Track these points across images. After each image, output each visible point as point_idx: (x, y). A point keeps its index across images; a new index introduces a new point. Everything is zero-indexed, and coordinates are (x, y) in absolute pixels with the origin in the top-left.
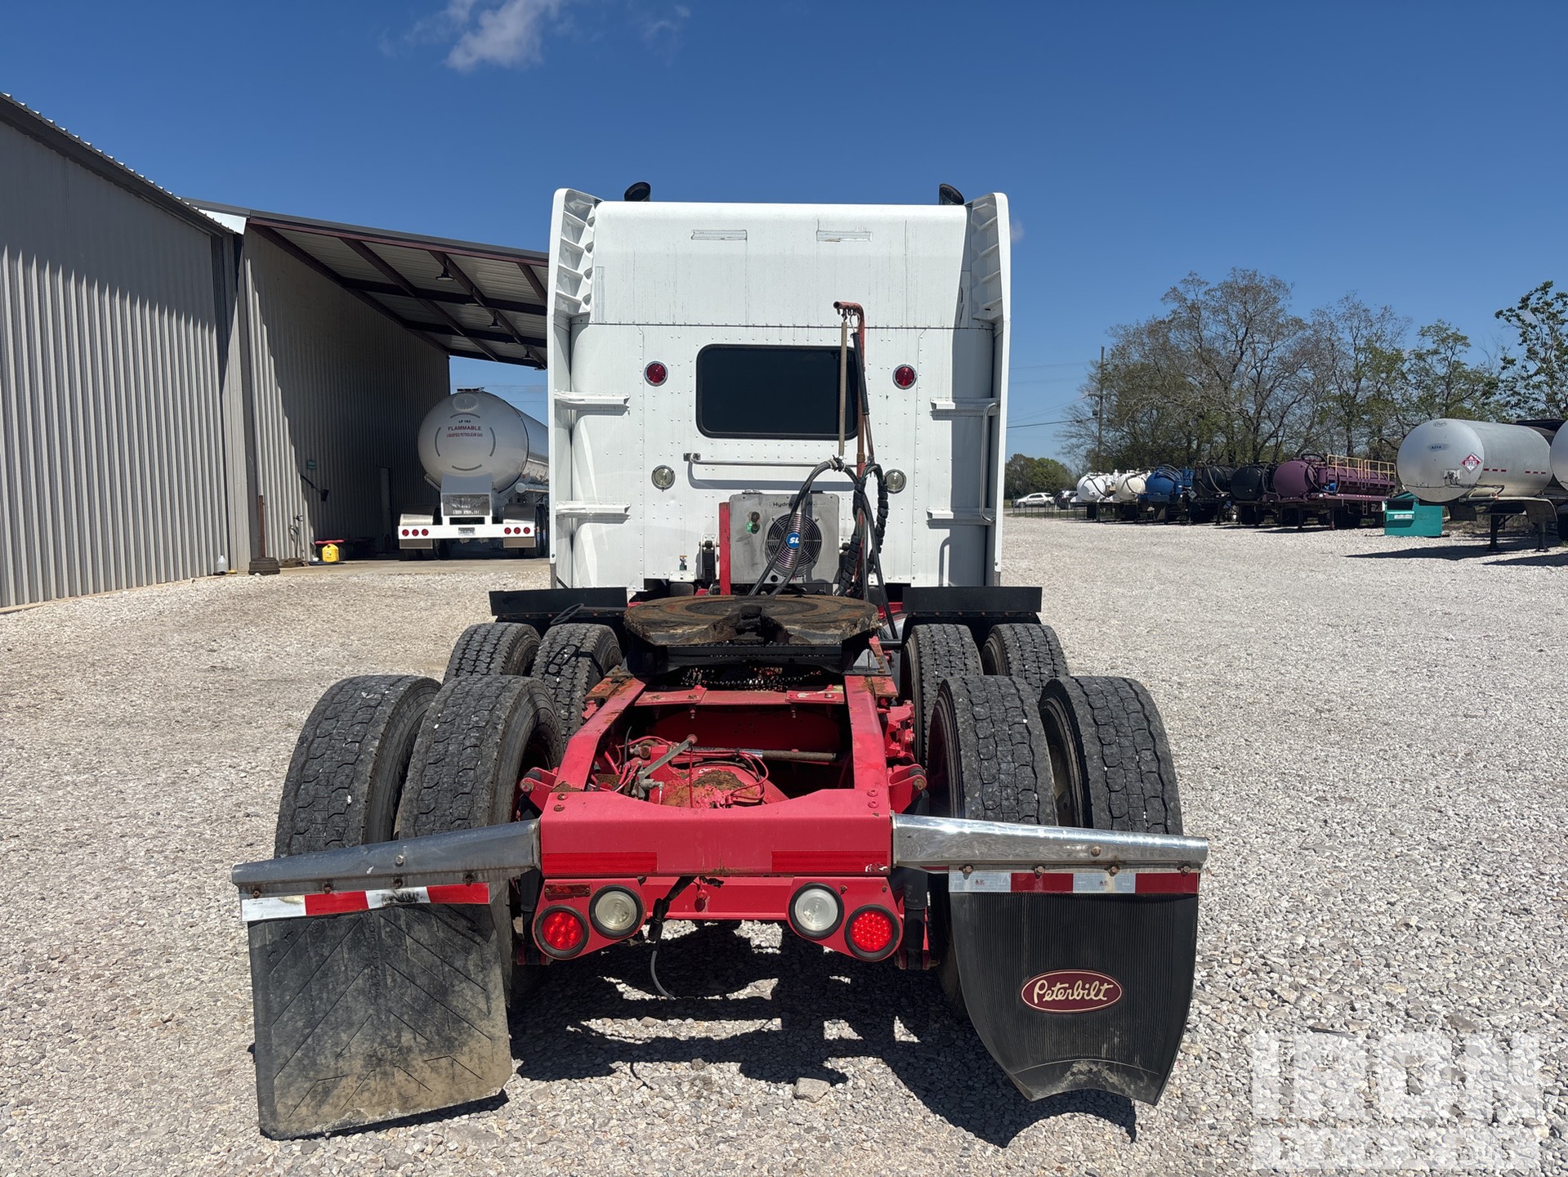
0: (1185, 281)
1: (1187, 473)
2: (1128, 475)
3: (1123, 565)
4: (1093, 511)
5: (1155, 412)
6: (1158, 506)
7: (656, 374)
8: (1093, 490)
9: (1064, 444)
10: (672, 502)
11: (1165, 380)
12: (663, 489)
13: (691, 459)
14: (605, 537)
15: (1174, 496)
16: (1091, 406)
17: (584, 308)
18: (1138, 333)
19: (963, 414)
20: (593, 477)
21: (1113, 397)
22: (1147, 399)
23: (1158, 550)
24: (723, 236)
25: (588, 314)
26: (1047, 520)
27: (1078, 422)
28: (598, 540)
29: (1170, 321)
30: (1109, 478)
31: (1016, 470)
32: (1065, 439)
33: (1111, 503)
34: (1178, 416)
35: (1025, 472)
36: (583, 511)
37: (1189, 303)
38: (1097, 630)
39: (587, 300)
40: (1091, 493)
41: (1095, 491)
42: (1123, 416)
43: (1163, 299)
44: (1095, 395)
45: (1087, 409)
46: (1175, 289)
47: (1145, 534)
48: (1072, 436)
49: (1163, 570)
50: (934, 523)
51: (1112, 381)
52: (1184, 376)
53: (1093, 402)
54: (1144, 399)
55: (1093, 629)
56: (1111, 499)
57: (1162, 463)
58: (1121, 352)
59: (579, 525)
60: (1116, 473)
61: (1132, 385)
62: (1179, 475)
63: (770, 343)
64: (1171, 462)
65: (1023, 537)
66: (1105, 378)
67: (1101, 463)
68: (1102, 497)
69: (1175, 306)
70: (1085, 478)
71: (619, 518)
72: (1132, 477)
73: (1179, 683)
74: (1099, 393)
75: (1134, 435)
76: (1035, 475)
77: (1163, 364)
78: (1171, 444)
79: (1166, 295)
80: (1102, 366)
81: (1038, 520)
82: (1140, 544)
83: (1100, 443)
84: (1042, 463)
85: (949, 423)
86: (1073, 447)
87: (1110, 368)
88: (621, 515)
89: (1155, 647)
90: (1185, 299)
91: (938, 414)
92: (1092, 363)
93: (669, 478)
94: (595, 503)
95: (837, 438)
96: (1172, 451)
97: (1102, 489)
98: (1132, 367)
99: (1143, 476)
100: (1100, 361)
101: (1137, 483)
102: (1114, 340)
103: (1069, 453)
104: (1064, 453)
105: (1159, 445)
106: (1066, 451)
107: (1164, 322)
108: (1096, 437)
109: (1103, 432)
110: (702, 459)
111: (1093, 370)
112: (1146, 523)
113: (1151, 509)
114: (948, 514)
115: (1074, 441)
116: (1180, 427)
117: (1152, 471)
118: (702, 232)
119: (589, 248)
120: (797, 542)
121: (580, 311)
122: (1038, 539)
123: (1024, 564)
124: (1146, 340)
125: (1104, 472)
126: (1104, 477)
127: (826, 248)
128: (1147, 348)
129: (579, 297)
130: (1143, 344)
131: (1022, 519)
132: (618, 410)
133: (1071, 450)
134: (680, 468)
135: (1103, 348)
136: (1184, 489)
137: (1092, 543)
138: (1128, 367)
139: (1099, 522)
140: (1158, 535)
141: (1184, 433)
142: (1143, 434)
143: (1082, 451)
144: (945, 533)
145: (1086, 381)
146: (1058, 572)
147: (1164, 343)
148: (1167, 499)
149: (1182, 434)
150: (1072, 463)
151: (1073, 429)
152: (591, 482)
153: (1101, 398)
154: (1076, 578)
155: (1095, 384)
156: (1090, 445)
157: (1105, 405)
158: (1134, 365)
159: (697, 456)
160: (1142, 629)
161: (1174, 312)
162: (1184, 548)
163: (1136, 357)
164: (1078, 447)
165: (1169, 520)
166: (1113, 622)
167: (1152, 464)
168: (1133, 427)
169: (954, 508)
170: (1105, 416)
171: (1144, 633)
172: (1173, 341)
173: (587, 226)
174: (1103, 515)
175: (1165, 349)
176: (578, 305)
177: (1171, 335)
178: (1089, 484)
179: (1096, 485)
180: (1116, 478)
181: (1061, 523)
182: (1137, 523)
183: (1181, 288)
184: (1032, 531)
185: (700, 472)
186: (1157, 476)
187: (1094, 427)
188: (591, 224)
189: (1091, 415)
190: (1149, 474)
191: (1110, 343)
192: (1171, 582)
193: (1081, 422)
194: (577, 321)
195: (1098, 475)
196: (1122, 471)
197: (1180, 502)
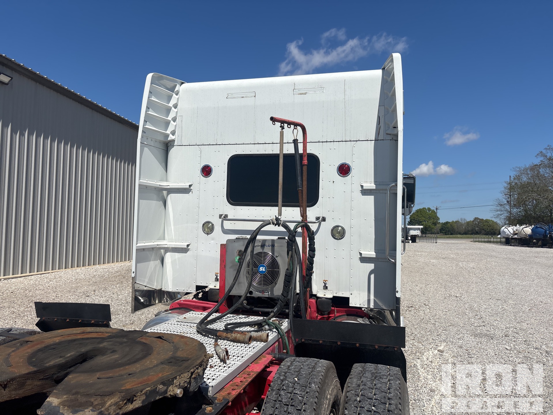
0: (546, 149)
1: (551, 227)
2: (523, 227)
3: (520, 267)
4: (508, 241)
5: (534, 201)
6: (538, 240)
7: (207, 171)
8: (507, 232)
9: (494, 214)
10: (212, 241)
11: (538, 188)
12: (208, 234)
13: (224, 218)
14: (177, 260)
15: (545, 236)
16: (506, 199)
17: (171, 137)
18: (526, 169)
19: (381, 192)
20: (172, 227)
21: (515, 195)
22: (531, 196)
23: (538, 260)
24: (243, 96)
25: (173, 141)
26: (488, 244)
27: (500, 205)
28: (173, 263)
29: (540, 165)
30: (515, 228)
31: (476, 224)
32: (495, 212)
33: (516, 238)
34: (546, 203)
35: (480, 224)
36: (166, 246)
37: (548, 157)
38: (501, 307)
39: (173, 133)
40: (506, 233)
41: (509, 233)
42: (519, 203)
43: (536, 156)
44: (507, 195)
45: (504, 200)
46: (541, 152)
47: (532, 252)
48: (498, 211)
49: (540, 270)
50: (364, 260)
51: (514, 189)
52: (546, 186)
53: (507, 198)
54: (529, 196)
55: (498, 306)
56: (516, 236)
57: (539, 222)
58: (518, 177)
59: (165, 253)
60: (518, 226)
61: (524, 190)
62: (547, 227)
63: (267, 153)
64: (543, 221)
65: (475, 251)
66: (511, 188)
67: (512, 221)
68: (512, 235)
69: (542, 158)
70: (504, 228)
71: (184, 250)
72: (525, 227)
73: (547, 352)
74: (509, 194)
75: (526, 211)
76: (484, 225)
77: (537, 182)
78: (543, 214)
79: (537, 154)
80: (510, 183)
81: (484, 244)
82: (529, 257)
83: (511, 213)
84: (487, 221)
85: (372, 197)
86: (498, 215)
87: (513, 184)
88: (185, 248)
89: (532, 320)
90: (546, 156)
91: (365, 192)
92: (505, 182)
93: (211, 228)
94: (173, 242)
95: (277, 206)
96: (543, 217)
97: (512, 232)
98: (523, 183)
99: (530, 227)
100: (509, 181)
101: (528, 230)
102: (515, 173)
103: (497, 217)
104: (495, 217)
105: (537, 215)
106: (496, 216)
107: (537, 165)
108: (509, 211)
109: (512, 209)
110: (229, 217)
111: (506, 185)
112: (532, 247)
113: (534, 241)
114: (372, 254)
115: (499, 212)
116: (547, 207)
117: (534, 225)
118: (232, 94)
119: (175, 106)
120: (264, 270)
121: (169, 139)
122: (482, 253)
123: (472, 265)
124: (529, 172)
125: (513, 225)
126: (512, 227)
127: (299, 99)
128: (530, 176)
129: (168, 132)
130: (528, 174)
131: (477, 243)
132: (186, 191)
133: (498, 216)
134: (217, 222)
135: (510, 176)
136: (549, 233)
137: (506, 255)
138: (521, 183)
139: (511, 245)
140: (538, 253)
141: (548, 210)
142: (530, 210)
143: (503, 217)
144: (371, 266)
145: (503, 189)
146: (487, 270)
147: (538, 173)
148: (542, 237)
149: (547, 210)
150: (499, 221)
151: (498, 208)
152: (171, 230)
153: (510, 196)
154: (495, 273)
155: (507, 190)
156: (506, 214)
157: (512, 198)
158: (524, 182)
159: (226, 216)
160: (526, 308)
161: (542, 161)
162: (550, 259)
163: (525, 179)
164: (501, 215)
165: (543, 246)
166: (511, 302)
167: (534, 222)
168: (525, 207)
169: (377, 250)
170: (512, 203)
171: (527, 310)
172: (542, 173)
173: (174, 95)
174: (513, 242)
175: (538, 175)
176: (168, 136)
177: (540, 170)
178: (506, 230)
179: (509, 230)
180: (518, 228)
181: (494, 245)
182: (529, 247)
183: (544, 151)
184: (480, 249)
185: (228, 225)
186: (537, 228)
187: (508, 207)
188: (177, 94)
189: (506, 202)
190: (533, 226)
191: (513, 174)
192: (543, 278)
193: (502, 205)
194: (169, 145)
195: (509, 227)
196: (521, 225)
197: (548, 238)
